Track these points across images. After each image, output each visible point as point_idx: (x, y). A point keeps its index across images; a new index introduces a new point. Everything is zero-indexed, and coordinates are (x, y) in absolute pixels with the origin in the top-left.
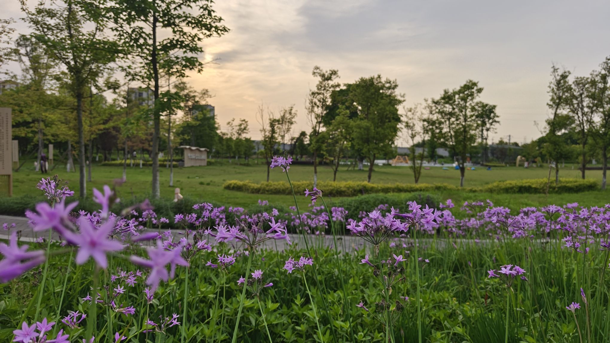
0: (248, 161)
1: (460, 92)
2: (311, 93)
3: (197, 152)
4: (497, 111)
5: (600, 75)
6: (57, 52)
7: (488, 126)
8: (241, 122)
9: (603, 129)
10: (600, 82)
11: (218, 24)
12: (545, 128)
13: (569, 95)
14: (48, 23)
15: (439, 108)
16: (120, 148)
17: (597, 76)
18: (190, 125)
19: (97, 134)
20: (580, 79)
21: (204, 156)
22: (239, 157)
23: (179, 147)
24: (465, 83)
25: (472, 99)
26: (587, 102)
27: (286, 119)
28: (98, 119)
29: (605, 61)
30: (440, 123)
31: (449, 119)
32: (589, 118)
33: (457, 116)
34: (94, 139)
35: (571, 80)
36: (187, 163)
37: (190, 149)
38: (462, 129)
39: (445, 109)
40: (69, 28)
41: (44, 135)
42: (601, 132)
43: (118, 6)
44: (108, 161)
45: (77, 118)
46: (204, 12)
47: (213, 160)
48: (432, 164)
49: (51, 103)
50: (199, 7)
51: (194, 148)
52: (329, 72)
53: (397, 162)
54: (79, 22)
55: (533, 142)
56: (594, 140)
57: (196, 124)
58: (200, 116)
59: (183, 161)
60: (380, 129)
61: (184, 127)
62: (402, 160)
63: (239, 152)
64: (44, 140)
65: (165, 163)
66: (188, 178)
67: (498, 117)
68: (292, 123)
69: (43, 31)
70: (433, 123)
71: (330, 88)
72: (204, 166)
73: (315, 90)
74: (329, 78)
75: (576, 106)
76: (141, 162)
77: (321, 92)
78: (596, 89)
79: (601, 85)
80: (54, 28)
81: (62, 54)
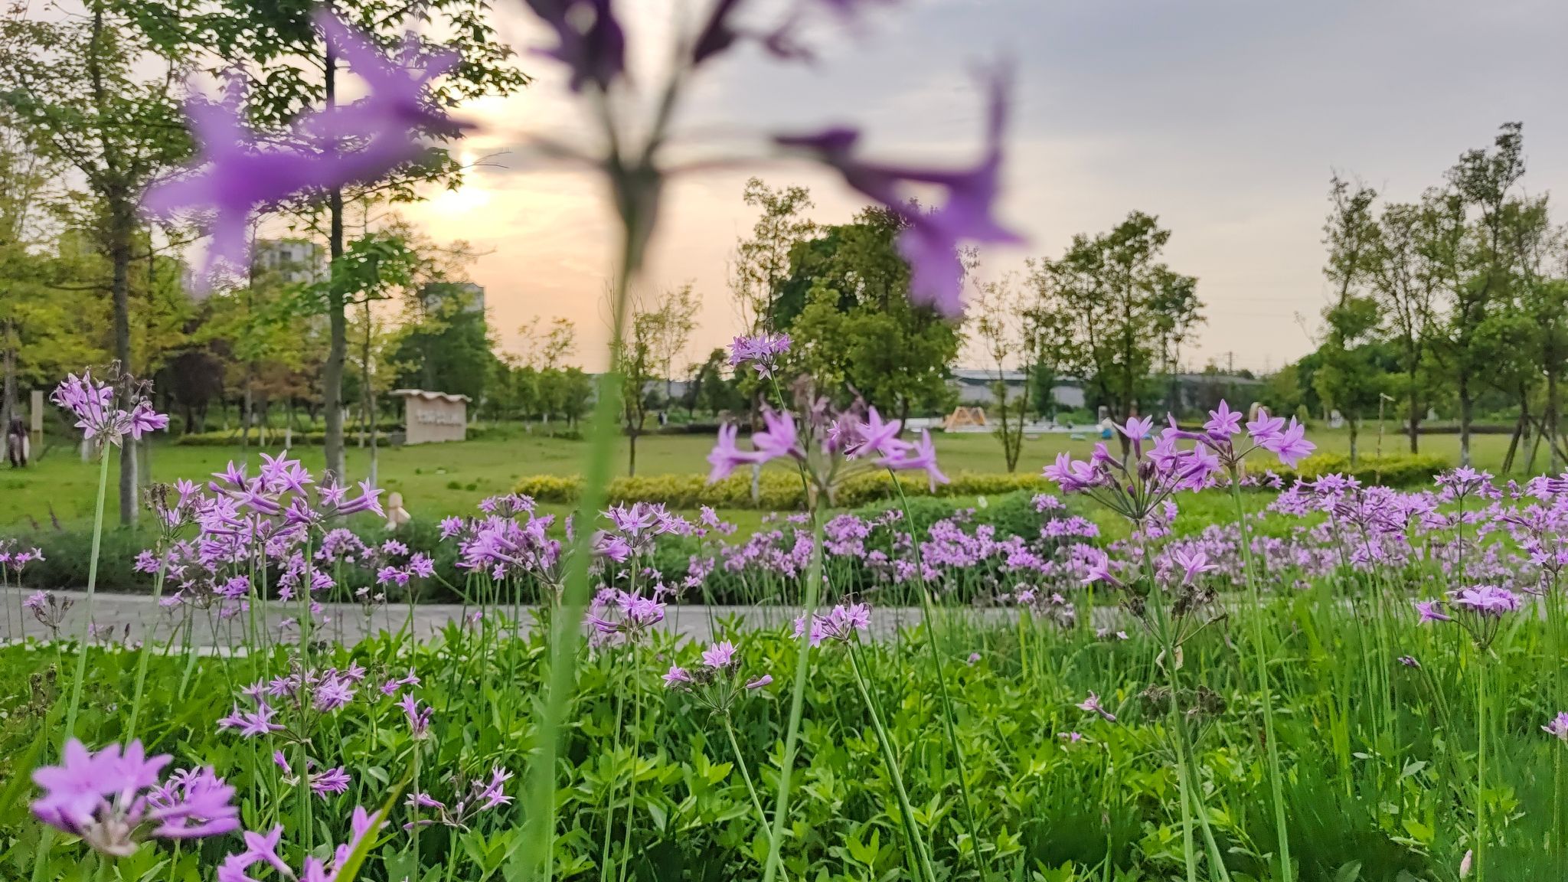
0: (576, 427)
1: (1113, 241)
2: (740, 246)
3: (441, 403)
4: (1199, 292)
5: (1446, 199)
6: (61, 137)
7: (1178, 328)
8: (556, 326)
9: (1458, 331)
10: (1447, 216)
11: (501, 65)
12: (1321, 329)
13: (1373, 249)
14: (36, 60)
15: (1063, 282)
16: (231, 397)
17: (1438, 200)
18: (422, 332)
19: (167, 359)
20: (1396, 210)
21: (458, 415)
22: (552, 418)
23: (391, 393)
24: (1125, 219)
25: (1143, 260)
26: (1416, 263)
27: (673, 316)
28: (171, 318)
29: (1457, 163)
30: (1067, 320)
31: (1089, 309)
32: (1423, 303)
33: (1108, 302)
34: (160, 372)
35: (1376, 212)
36: (413, 435)
37: (420, 396)
38: (1123, 334)
39: (1078, 285)
40: (95, 73)
41: (19, 363)
42: (1452, 338)
43: (229, 12)
44: (198, 432)
45: (113, 312)
46: (464, 30)
47: (482, 426)
48: (1043, 427)
49: (41, 274)
50: (450, 19)
51: (430, 395)
52: (785, 193)
53: (956, 423)
54: (121, 57)
55: (1288, 369)
56: (1437, 357)
57: (438, 330)
58: (450, 309)
59: (403, 430)
60: (917, 337)
61: (405, 340)
62: (969, 417)
63: (551, 403)
64: (18, 378)
65: (354, 435)
66: (418, 472)
67: (1201, 306)
68: (688, 328)
69: (23, 81)
70: (1049, 321)
71: (789, 233)
72: (459, 442)
73: (752, 237)
74: (787, 209)
75: (1390, 274)
76: (289, 434)
77: (765, 243)
78: (1435, 232)
79: (1448, 224)
80: (52, 74)
81: (74, 142)
